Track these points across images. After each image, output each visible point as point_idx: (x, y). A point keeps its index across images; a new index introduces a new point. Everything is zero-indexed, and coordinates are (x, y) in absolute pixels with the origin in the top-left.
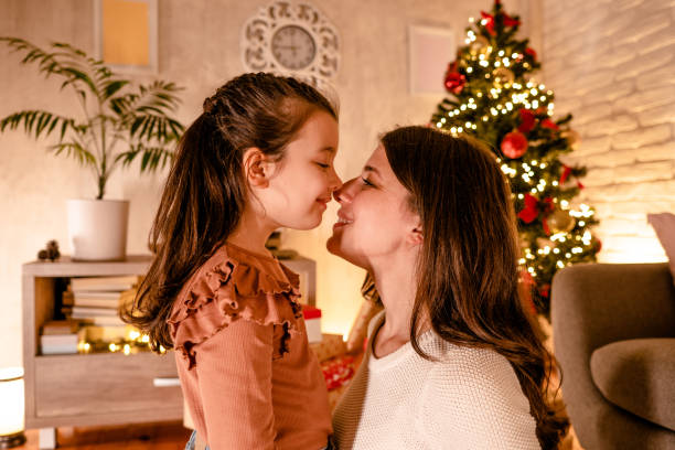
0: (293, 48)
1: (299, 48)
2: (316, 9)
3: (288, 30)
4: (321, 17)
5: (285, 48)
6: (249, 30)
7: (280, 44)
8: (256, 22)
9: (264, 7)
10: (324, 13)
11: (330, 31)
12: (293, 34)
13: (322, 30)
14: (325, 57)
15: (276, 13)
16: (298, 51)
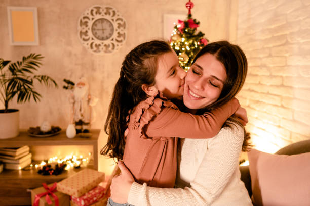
0: (103, 30)
1: (106, 29)
2: (114, 9)
3: (100, 20)
4: (117, 13)
5: (98, 30)
6: (81, 21)
7: (96, 28)
8: (84, 18)
9: (88, 10)
10: (118, 11)
11: (122, 20)
12: (102, 22)
13: (117, 20)
14: (119, 33)
15: (94, 12)
16: (105, 31)
